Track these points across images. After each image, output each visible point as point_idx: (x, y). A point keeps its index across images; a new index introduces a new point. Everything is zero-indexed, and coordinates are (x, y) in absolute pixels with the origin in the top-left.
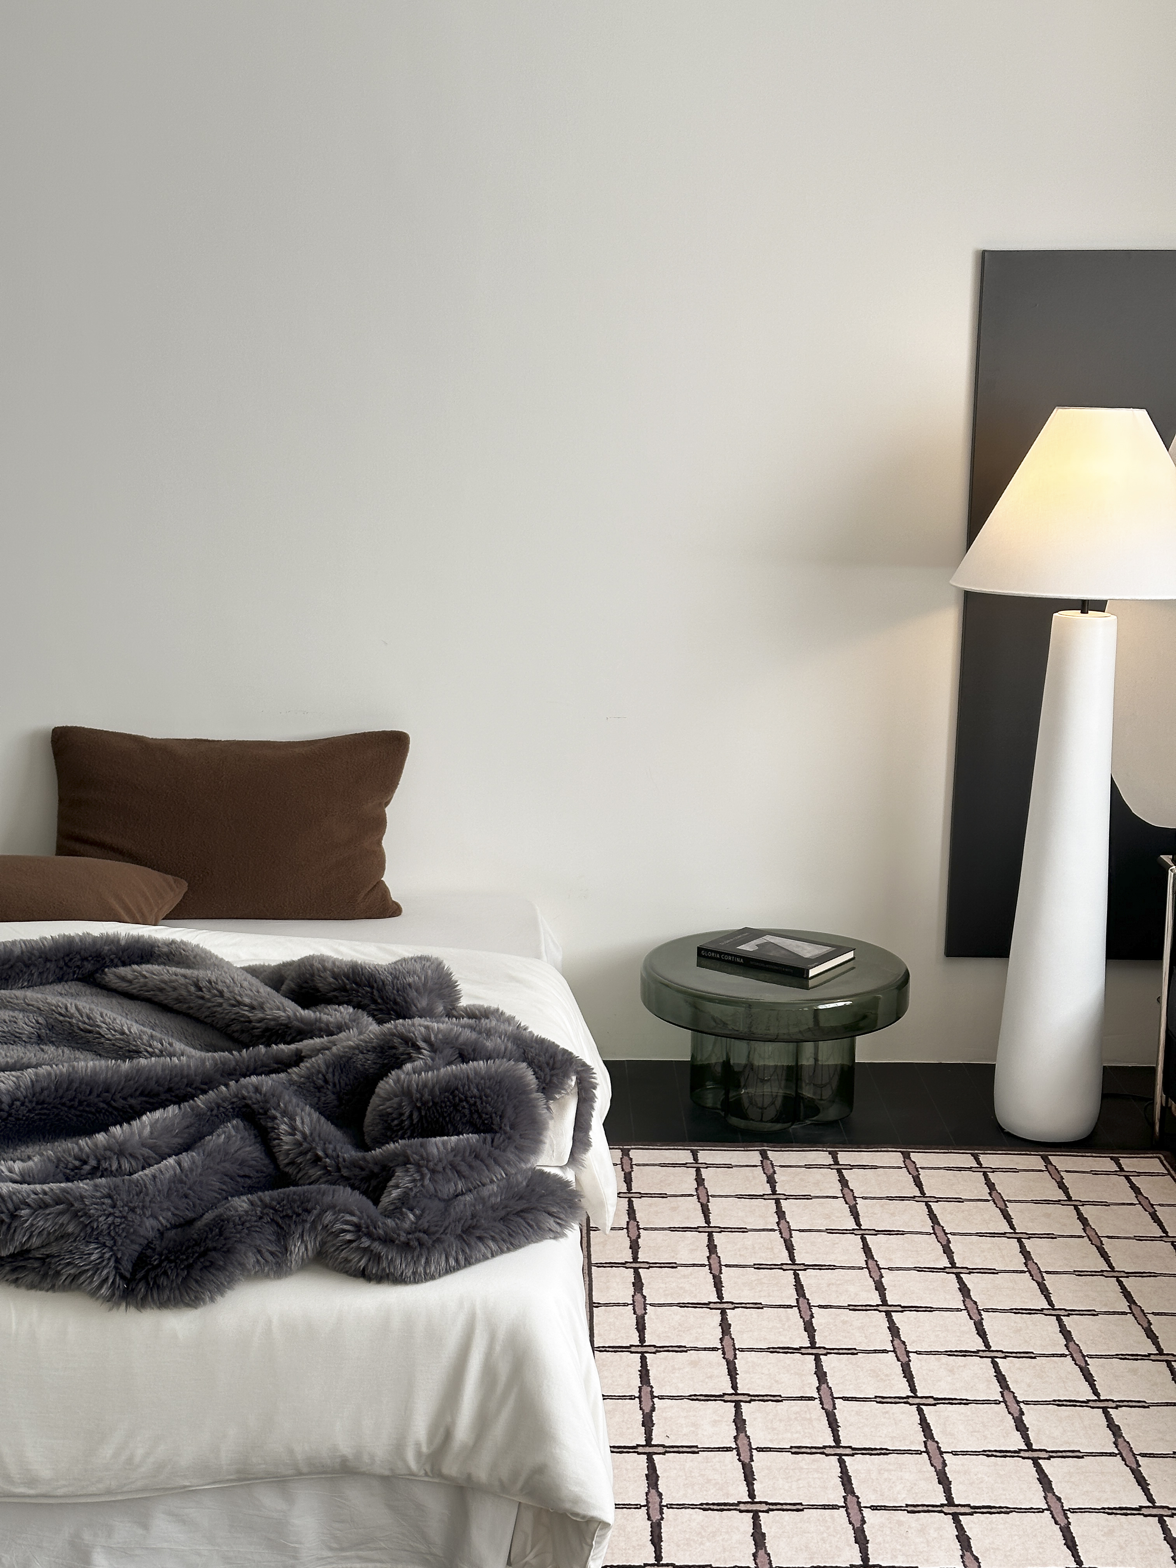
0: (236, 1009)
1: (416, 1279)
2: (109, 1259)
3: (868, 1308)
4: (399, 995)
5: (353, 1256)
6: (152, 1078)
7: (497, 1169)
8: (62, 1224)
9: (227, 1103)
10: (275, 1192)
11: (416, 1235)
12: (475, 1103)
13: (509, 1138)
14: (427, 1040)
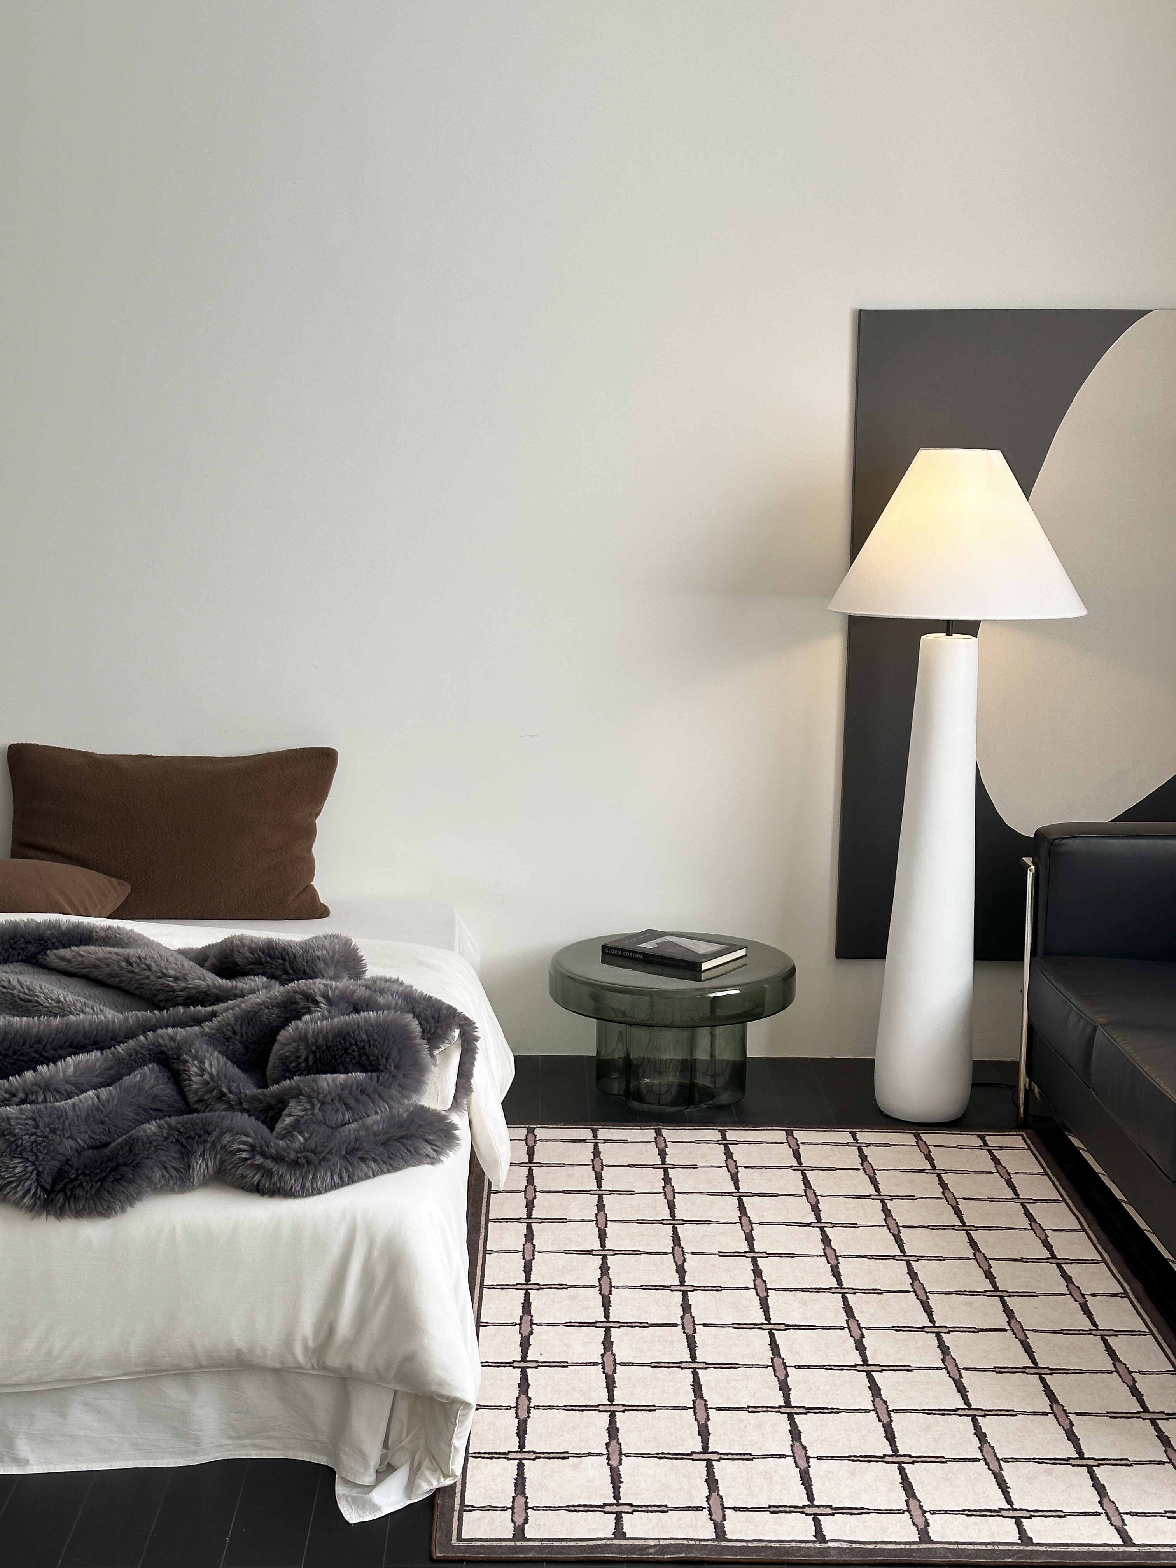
0: (162, 981)
1: (304, 1193)
2: (32, 1172)
3: (737, 1254)
4: (309, 966)
5: (248, 1172)
7: (381, 1103)
9: (145, 1050)
10: (181, 1118)
11: (304, 1154)
12: (364, 1047)
13: (394, 1077)
14: (325, 996)
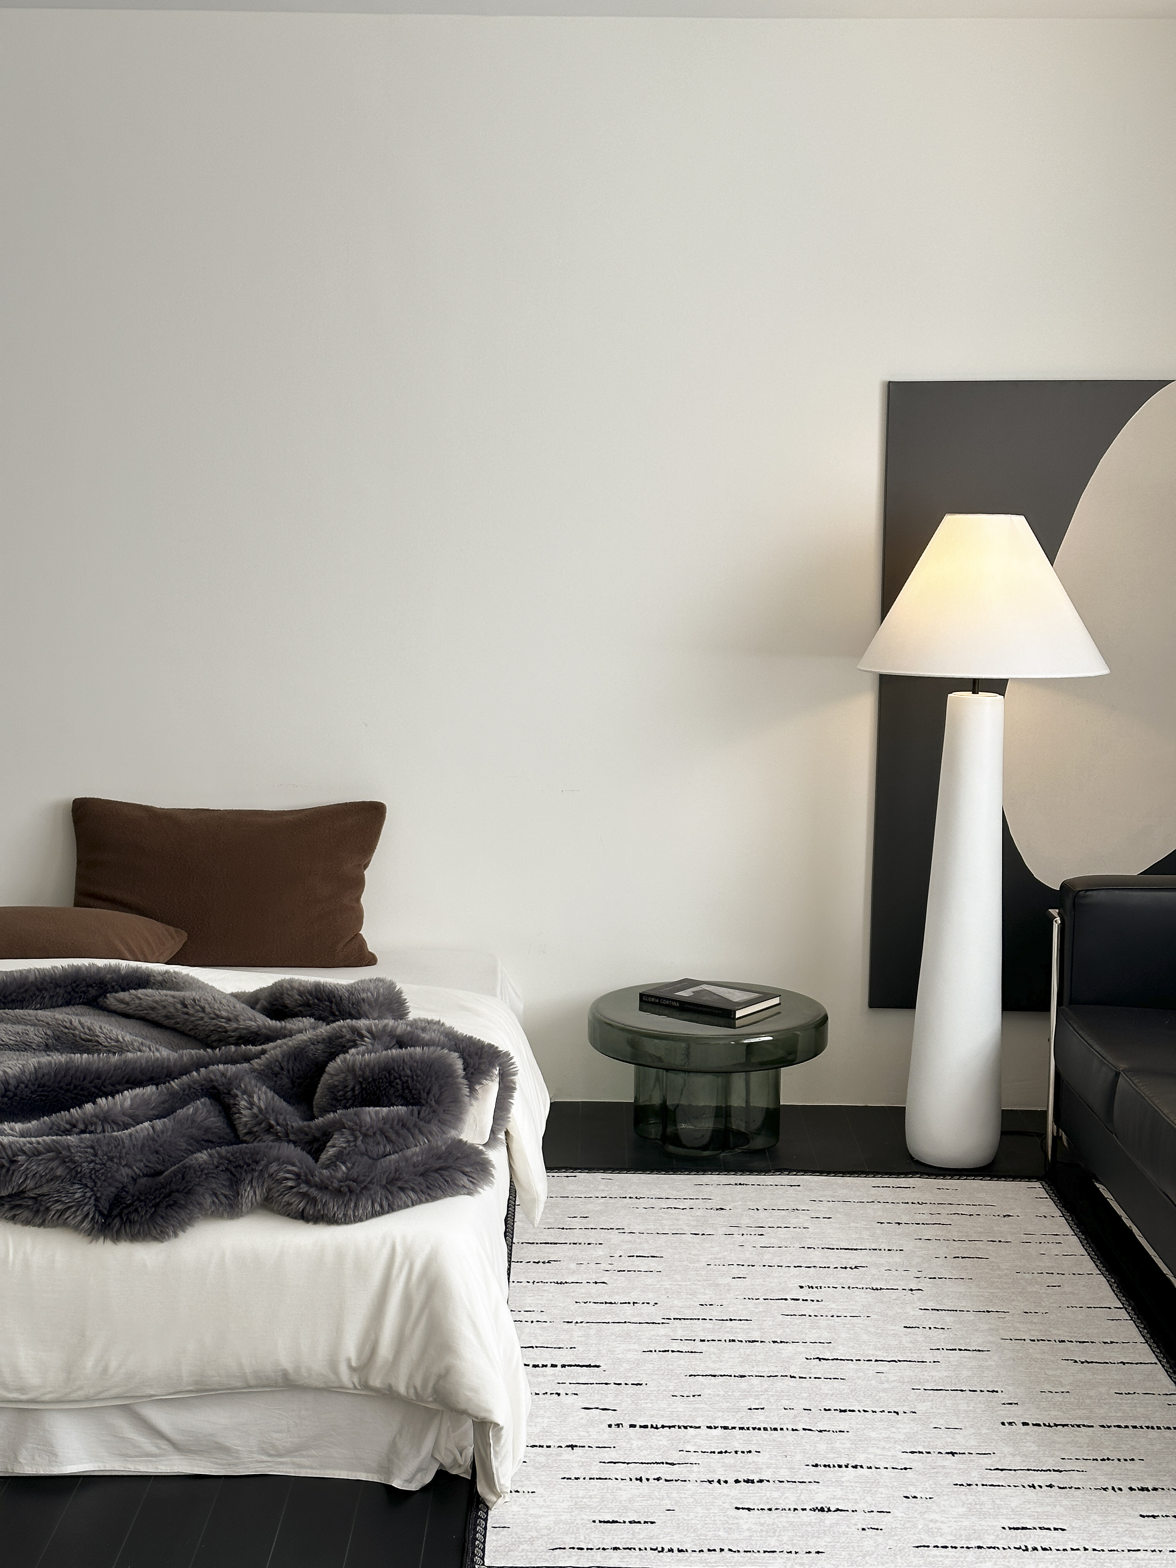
0: (215, 1022)
1: (346, 1220)
2: (90, 1198)
4: (353, 1007)
5: (294, 1200)
6: (135, 1067)
7: (420, 1137)
8: (52, 1169)
9: (197, 1085)
10: (231, 1147)
11: (347, 1183)
12: (407, 1081)
13: (434, 1112)
14: (370, 1031)
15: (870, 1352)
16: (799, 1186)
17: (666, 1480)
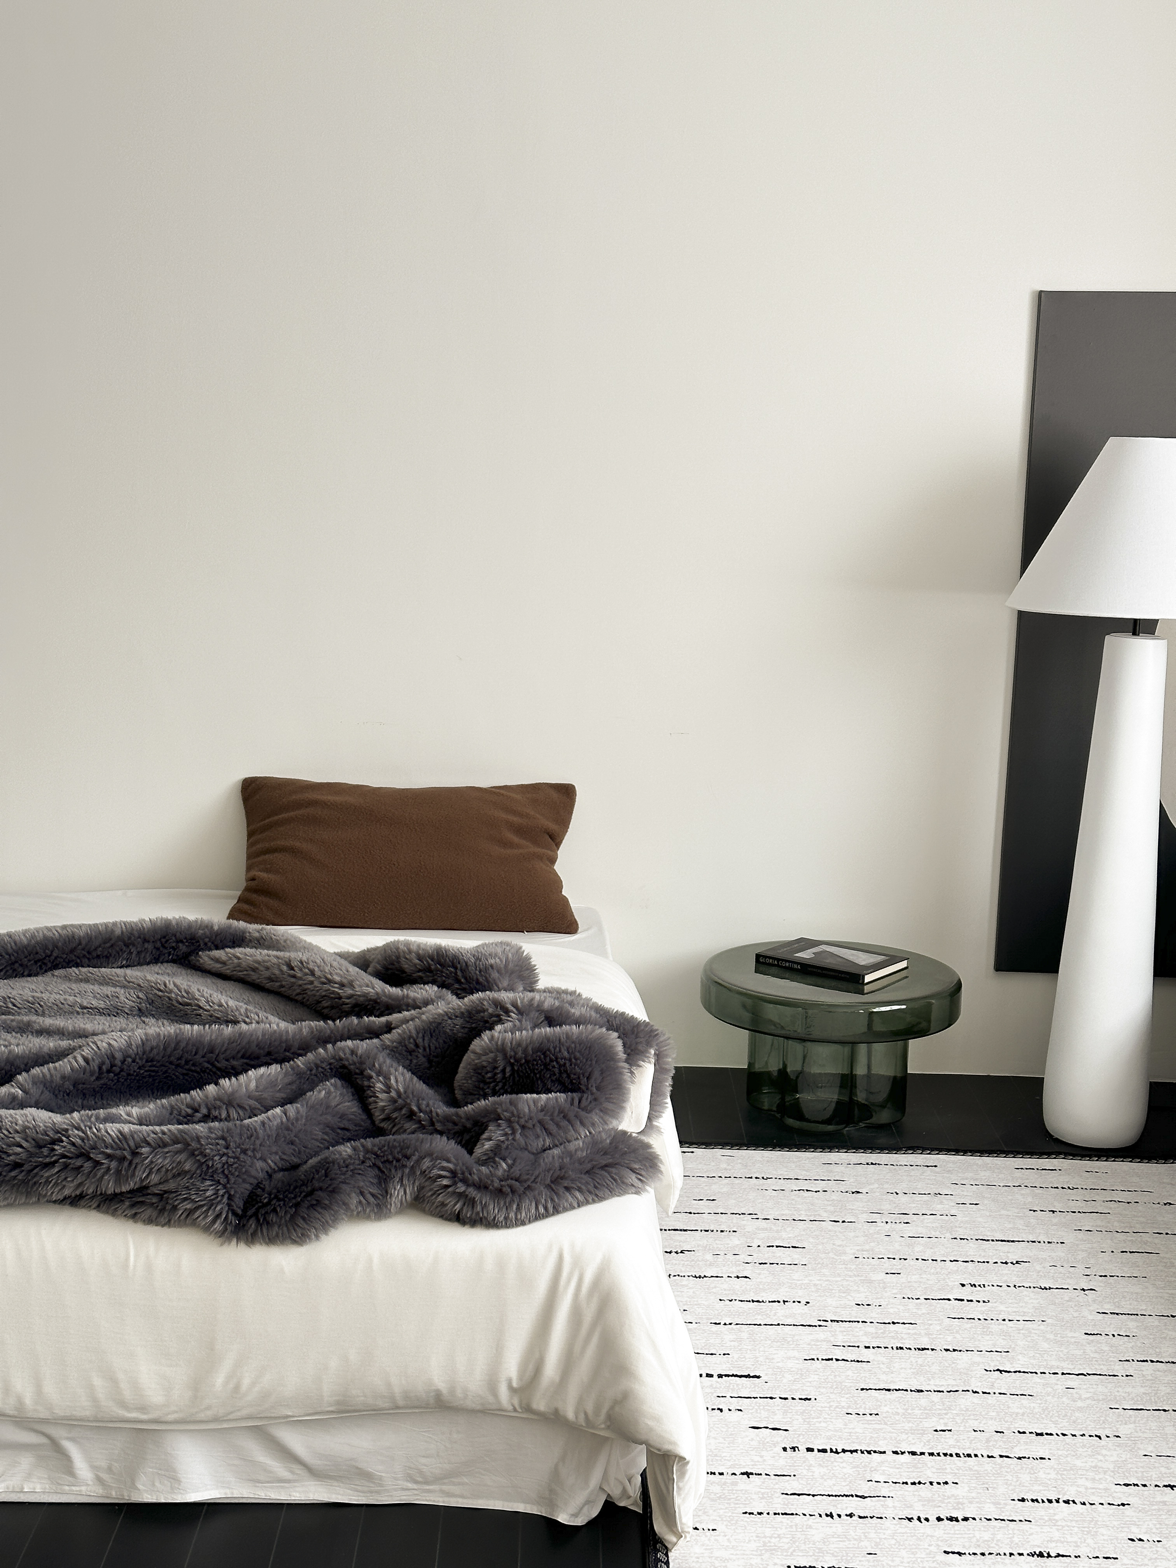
0: (327, 987)
1: (507, 1224)
2: (223, 1196)
4: (482, 976)
5: (448, 1201)
6: (253, 1042)
7: (581, 1128)
8: (179, 1162)
9: (325, 1063)
10: (377, 1140)
11: (508, 1182)
12: (565, 1064)
13: (595, 1100)
14: (514, 1005)
15: (1054, 1363)
16: (936, 1166)
17: (860, 1517)
